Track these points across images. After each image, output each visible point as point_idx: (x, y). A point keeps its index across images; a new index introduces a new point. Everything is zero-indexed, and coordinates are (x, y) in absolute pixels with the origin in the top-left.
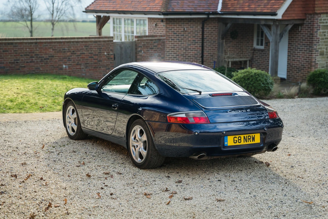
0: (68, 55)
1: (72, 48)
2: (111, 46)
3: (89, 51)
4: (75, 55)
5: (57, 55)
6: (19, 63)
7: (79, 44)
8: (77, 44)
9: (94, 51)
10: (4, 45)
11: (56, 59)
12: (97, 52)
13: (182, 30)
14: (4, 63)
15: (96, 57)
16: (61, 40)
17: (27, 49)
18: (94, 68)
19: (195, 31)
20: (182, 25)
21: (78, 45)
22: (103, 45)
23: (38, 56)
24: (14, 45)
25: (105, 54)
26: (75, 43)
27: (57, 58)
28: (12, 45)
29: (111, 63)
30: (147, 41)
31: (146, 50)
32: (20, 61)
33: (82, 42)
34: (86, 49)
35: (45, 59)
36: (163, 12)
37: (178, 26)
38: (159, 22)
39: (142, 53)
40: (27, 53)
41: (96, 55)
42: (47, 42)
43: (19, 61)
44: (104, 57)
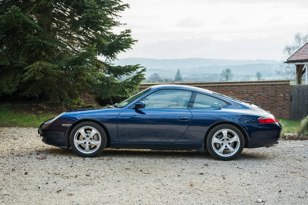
0: (246, 96)
1: (250, 90)
2: (287, 89)
3: (265, 93)
4: (252, 96)
7: (256, 87)
9: (270, 93)
12: (273, 94)
15: (273, 98)
16: (240, 84)
18: (271, 107)
21: (255, 88)
22: (279, 88)
25: (282, 95)
26: (253, 86)
29: (287, 103)
33: (259, 85)
34: (263, 91)
41: (272, 96)
42: (228, 86)
44: (280, 98)
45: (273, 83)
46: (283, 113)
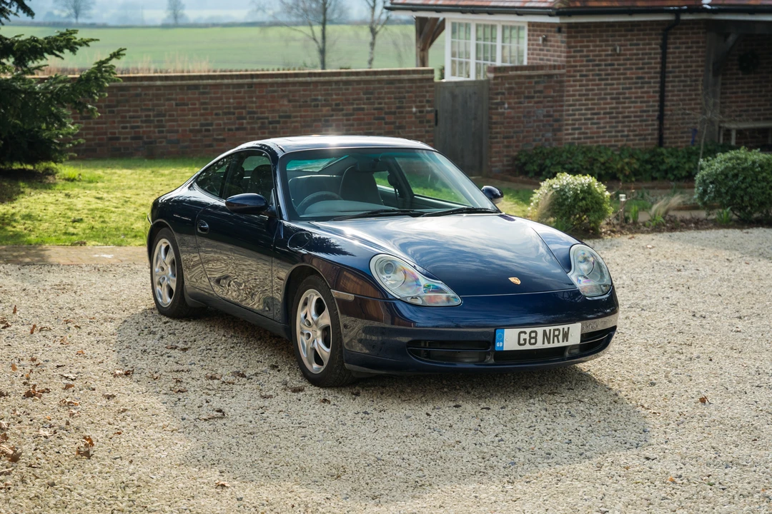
0: (324, 113)
1: (334, 97)
2: (427, 92)
3: (373, 103)
4: (340, 113)
5: (299, 114)
6: (211, 133)
7: (350, 87)
8: (347, 87)
9: (385, 103)
10: (178, 91)
11: (296, 122)
12: (393, 106)
13: (610, 52)
14: (177, 131)
15: (390, 118)
16: (308, 79)
17: (230, 98)
19: (643, 54)
20: (610, 39)
21: (348, 89)
22: (408, 89)
23: (256, 116)
24: (201, 90)
25: (414, 110)
26: (341, 84)
27: (299, 119)
28: (197, 91)
29: (427, 132)
30: (517, 80)
31: (516, 100)
32: (214, 127)
33: (358, 82)
34: (368, 99)
35: (270, 123)
36: (559, 8)
37: (598, 43)
38: (553, 34)
39: (505, 109)
40: (229, 108)
41: (390, 113)
42: (277, 83)
43: (210, 128)
44: (409, 118)
45: (392, 77)
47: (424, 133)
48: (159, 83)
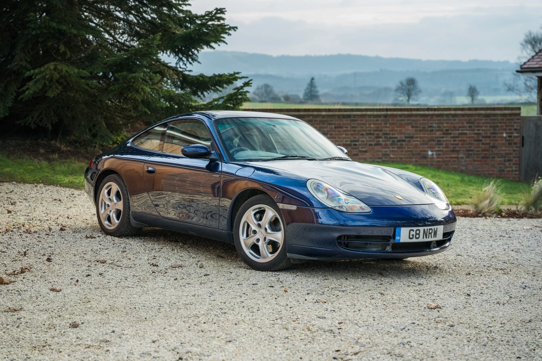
0: (437, 135)
1: (445, 125)
2: (515, 123)
3: (474, 130)
4: (449, 136)
5: (419, 136)
6: (358, 146)
7: (457, 118)
8: (454, 118)
9: (483, 130)
10: (337, 118)
11: (417, 141)
12: (489, 132)
15: (487, 141)
16: (427, 113)
17: (371, 124)
18: (483, 157)
21: (454, 120)
22: (500, 121)
23: (389, 136)
24: (352, 119)
25: (505, 135)
26: (450, 116)
27: (419, 139)
28: (349, 119)
29: (514, 151)
32: (360, 143)
33: (463, 115)
34: (469, 127)
35: (398, 141)
40: (370, 130)
41: (486, 137)
42: (404, 115)
43: (357, 143)
44: (501, 140)
45: (489, 112)
46: (506, 170)
47: (512, 152)
48: (324, 113)
